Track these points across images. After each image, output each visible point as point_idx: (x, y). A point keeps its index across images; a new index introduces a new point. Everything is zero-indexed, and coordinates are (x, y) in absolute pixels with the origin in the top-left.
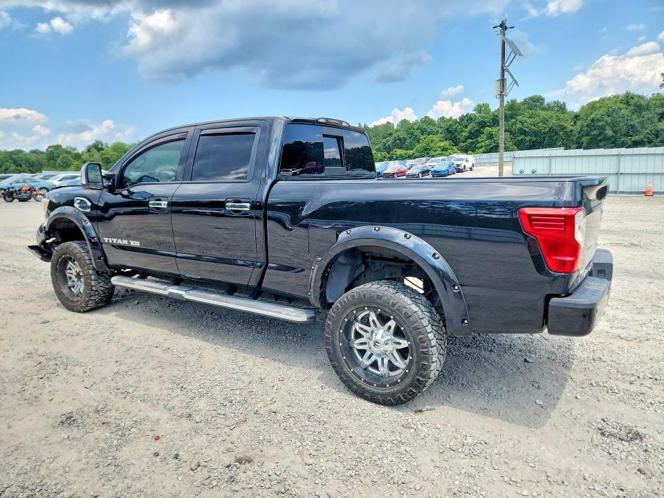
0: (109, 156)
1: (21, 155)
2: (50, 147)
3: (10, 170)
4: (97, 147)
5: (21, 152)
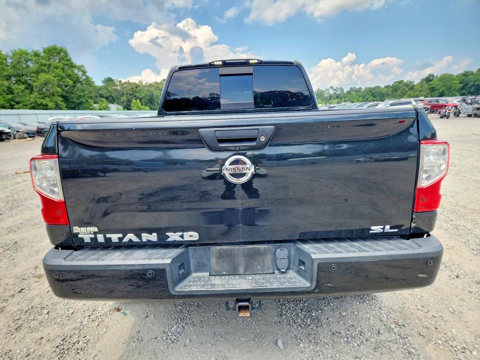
0: (434, 86)
1: (378, 90)
2: (395, 83)
3: (369, 100)
4: (429, 79)
5: (378, 87)
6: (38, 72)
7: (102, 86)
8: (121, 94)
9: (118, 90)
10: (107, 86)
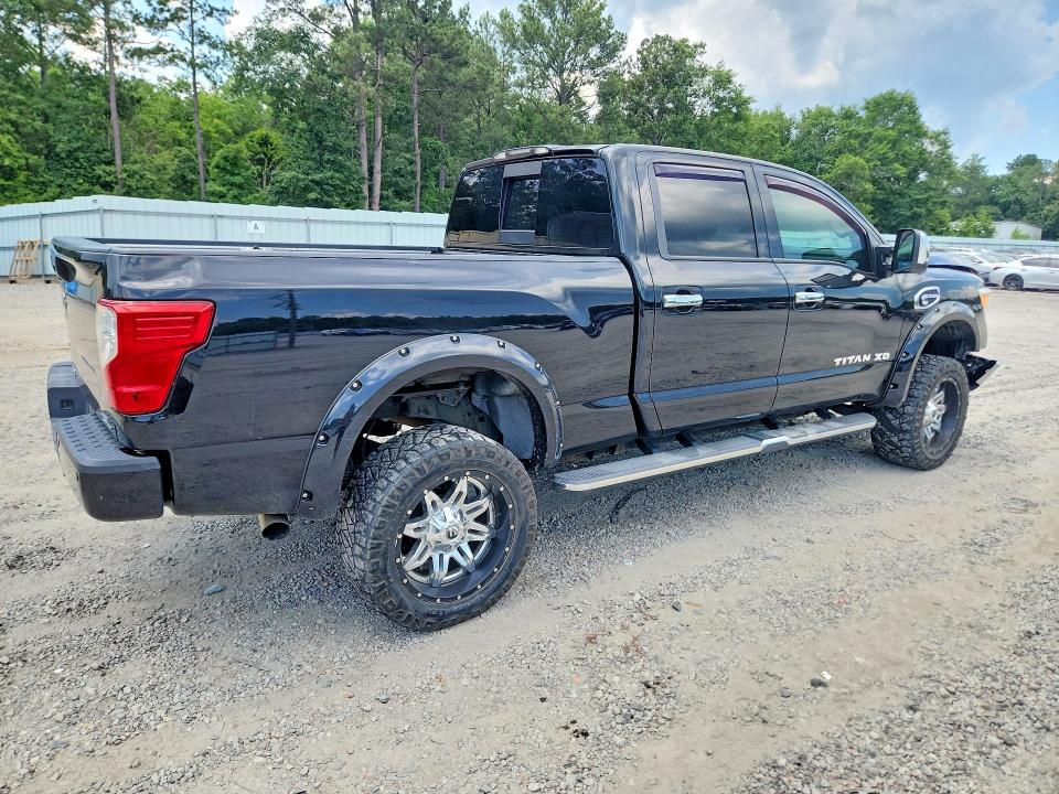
6: (839, 152)
7: (1003, 177)
8: (1048, 196)
9: (1044, 186)
10: (1016, 177)
